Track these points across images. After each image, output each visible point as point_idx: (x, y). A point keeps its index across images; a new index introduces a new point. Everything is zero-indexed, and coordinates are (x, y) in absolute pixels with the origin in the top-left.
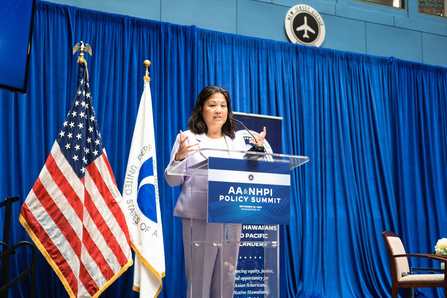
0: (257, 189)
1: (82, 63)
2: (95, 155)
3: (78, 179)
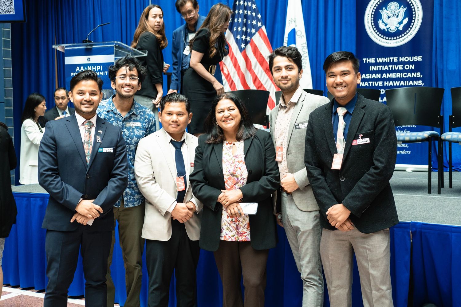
0: (93, 67)
2: (253, 33)
3: (240, 53)
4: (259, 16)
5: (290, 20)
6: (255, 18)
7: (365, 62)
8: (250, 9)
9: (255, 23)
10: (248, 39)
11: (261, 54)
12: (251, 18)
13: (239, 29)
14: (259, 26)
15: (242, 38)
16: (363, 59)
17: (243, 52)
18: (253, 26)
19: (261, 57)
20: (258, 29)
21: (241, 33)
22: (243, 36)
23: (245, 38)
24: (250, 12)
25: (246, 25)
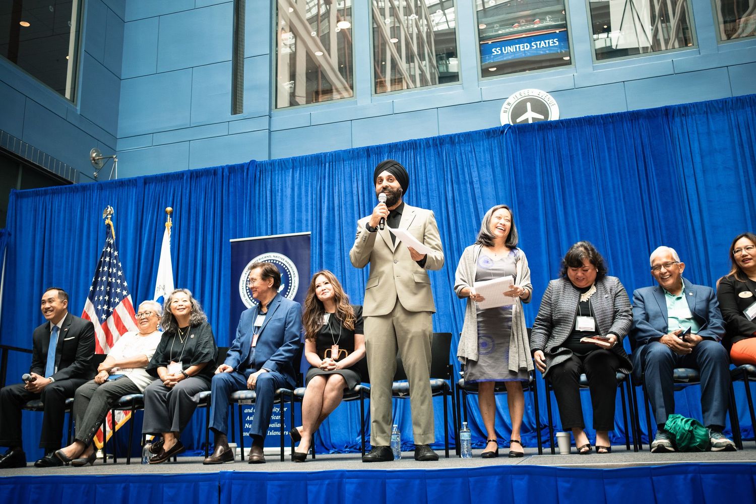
1: (108, 224)
2: (116, 302)
3: (100, 325)
4: (125, 284)
5: (158, 288)
6: (120, 285)
8: (115, 275)
9: (120, 292)
10: (111, 309)
11: (124, 326)
12: (115, 285)
13: (101, 298)
14: (124, 295)
15: (103, 308)
17: (103, 324)
18: (117, 295)
20: (123, 298)
21: (102, 302)
22: (105, 305)
23: (107, 309)
24: (115, 279)
25: (109, 293)
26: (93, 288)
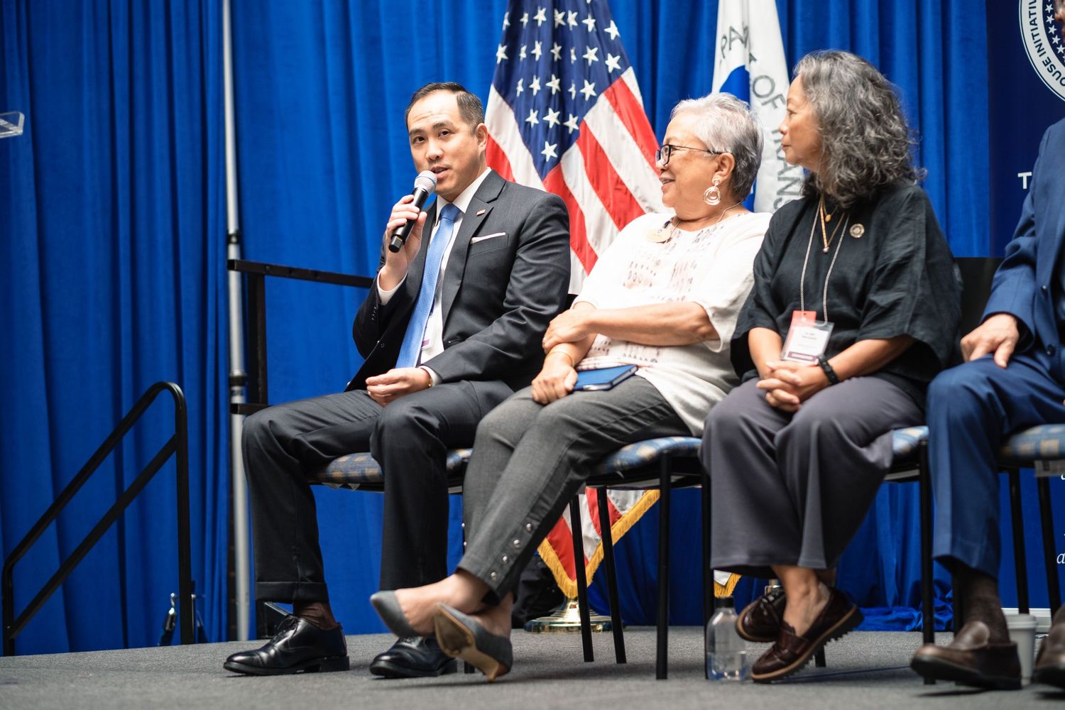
3: (539, 181)
4: (613, 31)
5: (725, 37)
6: (595, 36)
7: (1025, 186)
9: (596, 59)
10: (572, 123)
11: (619, 182)
12: (577, 39)
13: (536, 85)
14: (610, 70)
15: (546, 118)
16: (1020, 175)
17: (550, 174)
18: (588, 72)
19: (619, 194)
20: (606, 81)
21: (541, 101)
22: (551, 111)
23: (558, 123)
24: (575, 14)
25: (559, 68)
26: (507, 52)
